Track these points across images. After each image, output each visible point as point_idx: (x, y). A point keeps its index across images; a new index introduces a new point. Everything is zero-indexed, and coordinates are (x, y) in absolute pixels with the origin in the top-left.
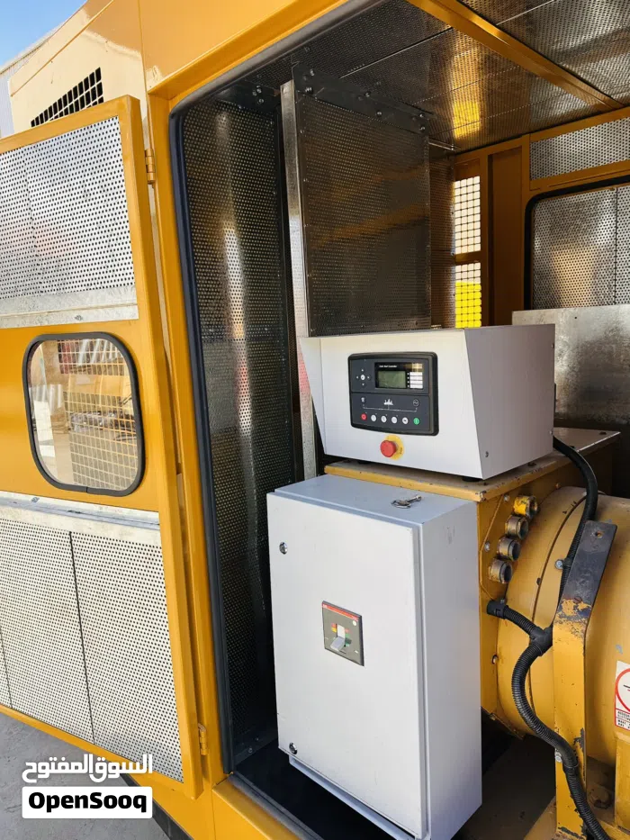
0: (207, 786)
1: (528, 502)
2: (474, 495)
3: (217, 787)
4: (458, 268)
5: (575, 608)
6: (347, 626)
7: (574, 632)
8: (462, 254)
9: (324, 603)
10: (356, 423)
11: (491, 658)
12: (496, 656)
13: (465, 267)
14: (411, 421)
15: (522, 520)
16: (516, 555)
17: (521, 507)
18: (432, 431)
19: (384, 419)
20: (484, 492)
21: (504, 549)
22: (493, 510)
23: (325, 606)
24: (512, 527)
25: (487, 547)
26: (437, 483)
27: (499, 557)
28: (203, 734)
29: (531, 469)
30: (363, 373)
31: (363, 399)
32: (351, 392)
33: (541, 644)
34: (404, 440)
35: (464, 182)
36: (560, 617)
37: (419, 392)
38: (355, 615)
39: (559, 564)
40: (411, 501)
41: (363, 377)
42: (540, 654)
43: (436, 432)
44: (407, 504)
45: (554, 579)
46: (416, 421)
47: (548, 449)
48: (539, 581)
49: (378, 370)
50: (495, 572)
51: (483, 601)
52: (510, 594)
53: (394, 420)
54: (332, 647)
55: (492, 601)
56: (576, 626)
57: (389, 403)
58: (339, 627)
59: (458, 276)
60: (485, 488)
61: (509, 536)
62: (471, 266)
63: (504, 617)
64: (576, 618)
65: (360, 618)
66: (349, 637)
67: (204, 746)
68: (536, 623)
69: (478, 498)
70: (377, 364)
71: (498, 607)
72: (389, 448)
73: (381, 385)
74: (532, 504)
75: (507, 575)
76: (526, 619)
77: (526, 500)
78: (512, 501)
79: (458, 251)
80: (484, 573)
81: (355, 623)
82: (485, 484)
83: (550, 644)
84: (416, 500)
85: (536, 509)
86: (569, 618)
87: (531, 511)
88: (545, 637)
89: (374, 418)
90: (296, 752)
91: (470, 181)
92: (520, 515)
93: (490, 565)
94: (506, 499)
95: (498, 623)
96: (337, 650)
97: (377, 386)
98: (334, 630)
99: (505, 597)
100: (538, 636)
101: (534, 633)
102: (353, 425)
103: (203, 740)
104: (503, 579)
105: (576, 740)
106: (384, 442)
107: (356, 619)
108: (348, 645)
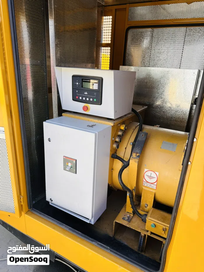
0: (23, 213)
1: (125, 126)
2: (111, 124)
3: (26, 213)
4: (103, 48)
5: (136, 155)
6: (71, 163)
7: (135, 162)
8: (104, 44)
9: (64, 156)
10: (74, 99)
11: (111, 169)
12: (112, 169)
13: (105, 48)
14: (93, 100)
15: (123, 131)
16: (120, 141)
17: (123, 128)
18: (100, 104)
19: (84, 99)
20: (114, 123)
21: (117, 140)
22: (115, 128)
23: (64, 157)
24: (120, 133)
25: (113, 139)
26: (100, 120)
27: (116, 142)
28: (22, 198)
29: (126, 116)
30: (77, 82)
31: (77, 91)
32: (73, 89)
33: (126, 165)
34: (90, 106)
35: (106, 17)
36: (132, 158)
37: (97, 90)
38: (74, 159)
39: (131, 144)
40: (93, 125)
41: (77, 84)
42: (126, 168)
43: (101, 104)
44: (92, 126)
45: (130, 147)
46: (95, 100)
47: (130, 111)
48: (126, 148)
49: (83, 81)
50: (115, 146)
51: (111, 154)
52: (117, 152)
53: (88, 99)
54: (67, 169)
55: (113, 154)
56: (136, 160)
57: (86, 93)
58: (69, 163)
59: (103, 51)
60: (114, 122)
61: (119, 136)
62: (107, 48)
63: (116, 158)
64: (136, 158)
65: (76, 160)
66: (72, 166)
67: (22, 202)
68: (124, 159)
69: (112, 125)
70: (82, 79)
71: (114, 156)
72: (85, 108)
73: (84, 87)
74: (125, 127)
75: (118, 147)
76: (122, 159)
77: (124, 126)
78: (120, 126)
79: (103, 42)
80: (112, 146)
81: (74, 162)
82: (114, 121)
83: (129, 165)
84: (95, 125)
85: (126, 128)
86: (134, 158)
87: (125, 129)
88: (127, 163)
89: (81, 98)
90: (52, 201)
91: (108, 17)
92: (122, 130)
93: (113, 144)
94: (119, 125)
95: (114, 160)
96: (68, 170)
97: (82, 87)
98: (67, 164)
99: (116, 153)
100: (125, 163)
101: (124, 162)
102: (73, 100)
103: (22, 200)
104: (117, 148)
105: (133, 189)
106: (84, 106)
107: (75, 161)
108: (71, 168)
